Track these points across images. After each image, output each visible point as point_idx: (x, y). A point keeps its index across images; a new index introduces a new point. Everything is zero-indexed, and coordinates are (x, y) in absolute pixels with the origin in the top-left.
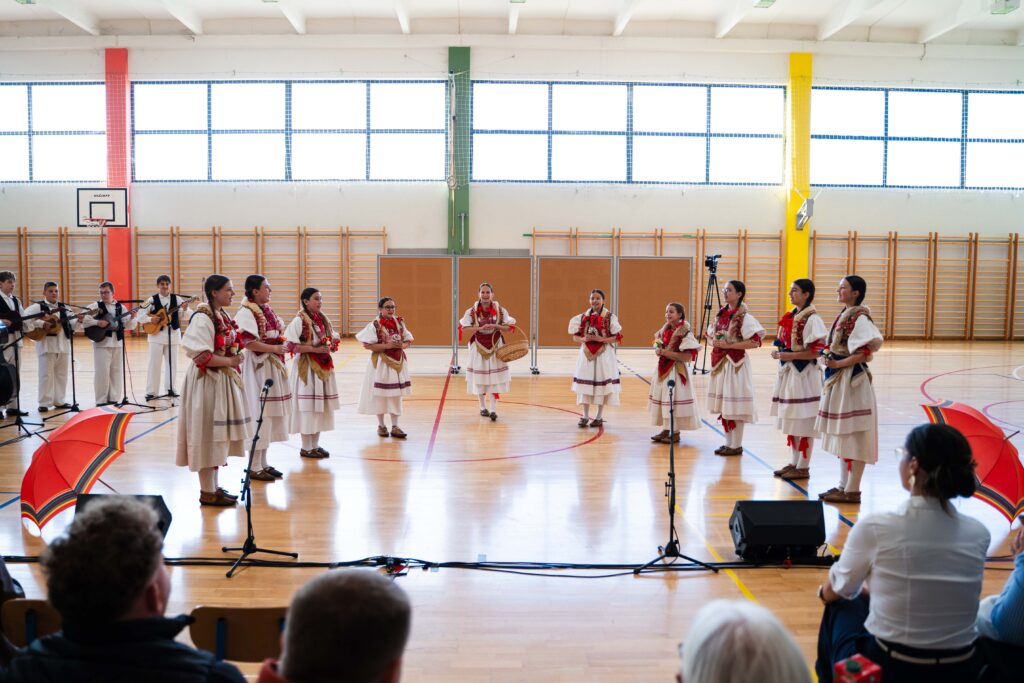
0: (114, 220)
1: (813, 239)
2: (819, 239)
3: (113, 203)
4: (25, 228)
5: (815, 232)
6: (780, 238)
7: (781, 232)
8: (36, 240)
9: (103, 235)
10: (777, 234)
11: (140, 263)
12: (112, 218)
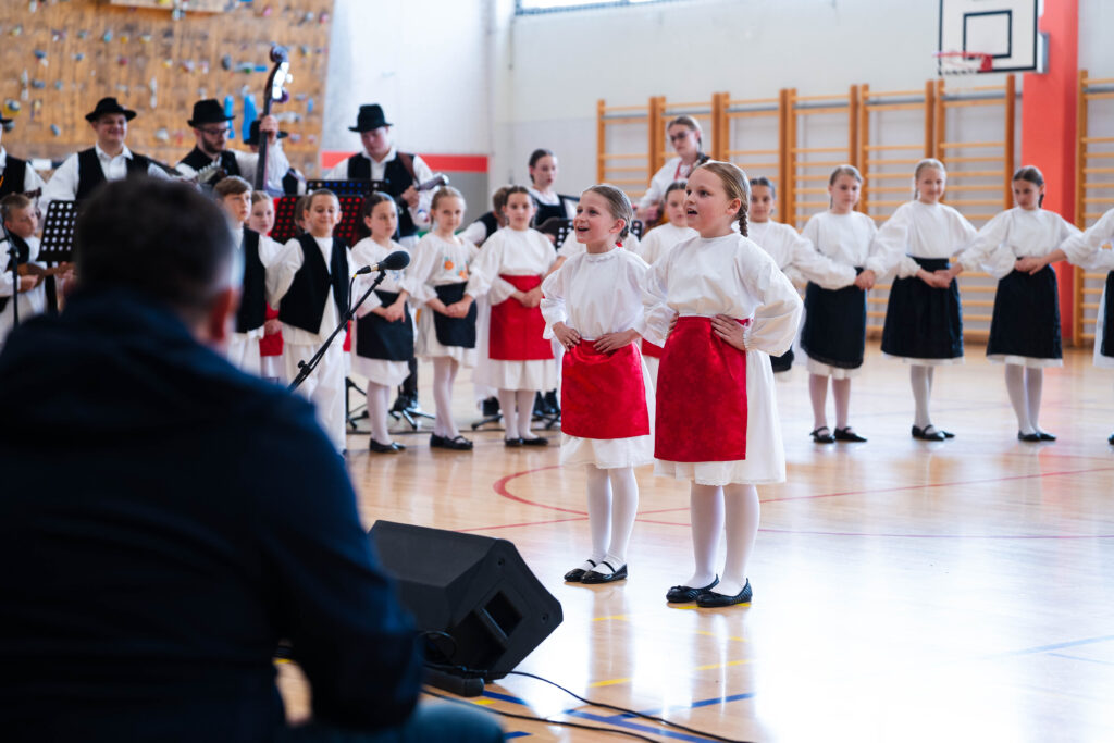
0: (1008, 56)
3: (1009, 13)
4: (866, 88)
8: (889, 114)
9: (1012, 96)
11: (1090, 161)
12: (1004, 51)
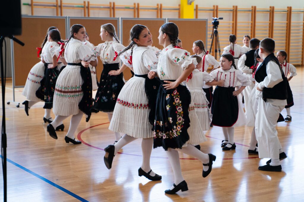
1: (196, 10)
2: (200, 10)
5: (197, 6)
6: (179, 9)
7: (179, 5)
10: (177, 7)
